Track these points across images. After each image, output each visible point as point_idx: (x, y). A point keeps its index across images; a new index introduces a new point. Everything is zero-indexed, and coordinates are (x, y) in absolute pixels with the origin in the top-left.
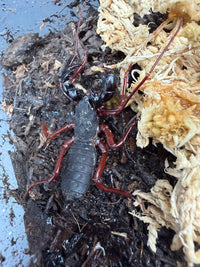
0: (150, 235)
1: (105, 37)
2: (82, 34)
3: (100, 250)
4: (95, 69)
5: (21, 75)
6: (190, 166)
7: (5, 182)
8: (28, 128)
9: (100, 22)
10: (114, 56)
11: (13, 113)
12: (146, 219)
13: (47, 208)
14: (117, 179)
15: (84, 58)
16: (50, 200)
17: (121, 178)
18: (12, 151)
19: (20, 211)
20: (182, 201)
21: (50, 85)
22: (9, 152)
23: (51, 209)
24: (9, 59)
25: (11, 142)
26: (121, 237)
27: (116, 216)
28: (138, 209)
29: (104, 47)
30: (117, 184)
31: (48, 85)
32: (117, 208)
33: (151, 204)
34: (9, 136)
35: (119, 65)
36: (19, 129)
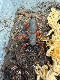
13: (13, 56)
14: (34, 58)
16: (14, 55)
17: (35, 58)
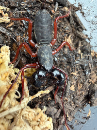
4: (47, 91)
7: (83, 13)
8: (80, 45)
11: (91, 52)
15: (56, 97)
34: (89, 39)
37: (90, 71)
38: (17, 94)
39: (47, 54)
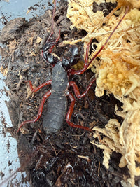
0: (104, 157)
1: (73, 20)
2: (56, 18)
3: (70, 168)
4: (66, 42)
5: (14, 47)
6: (133, 108)
7: (3, 122)
8: (18, 85)
9: (69, 10)
10: (79, 33)
11: (8, 74)
12: (102, 147)
13: (33, 139)
14: (82, 119)
15: (58, 35)
16: (35, 134)
17: (84, 119)
18: (8, 100)
19: (14, 142)
20: (127, 134)
21: (34, 55)
22: (6, 102)
23: (36, 141)
24: (5, 36)
25: (7, 95)
26: (84, 159)
27: (81, 145)
28: (96, 140)
29: (72, 27)
30: (82, 123)
31: (33, 54)
32: (82, 139)
33: (105, 136)
34: (5, 90)
35: (83, 39)
36: (12, 85)
37: (15, 53)
38: (95, 47)
39: (57, 81)
